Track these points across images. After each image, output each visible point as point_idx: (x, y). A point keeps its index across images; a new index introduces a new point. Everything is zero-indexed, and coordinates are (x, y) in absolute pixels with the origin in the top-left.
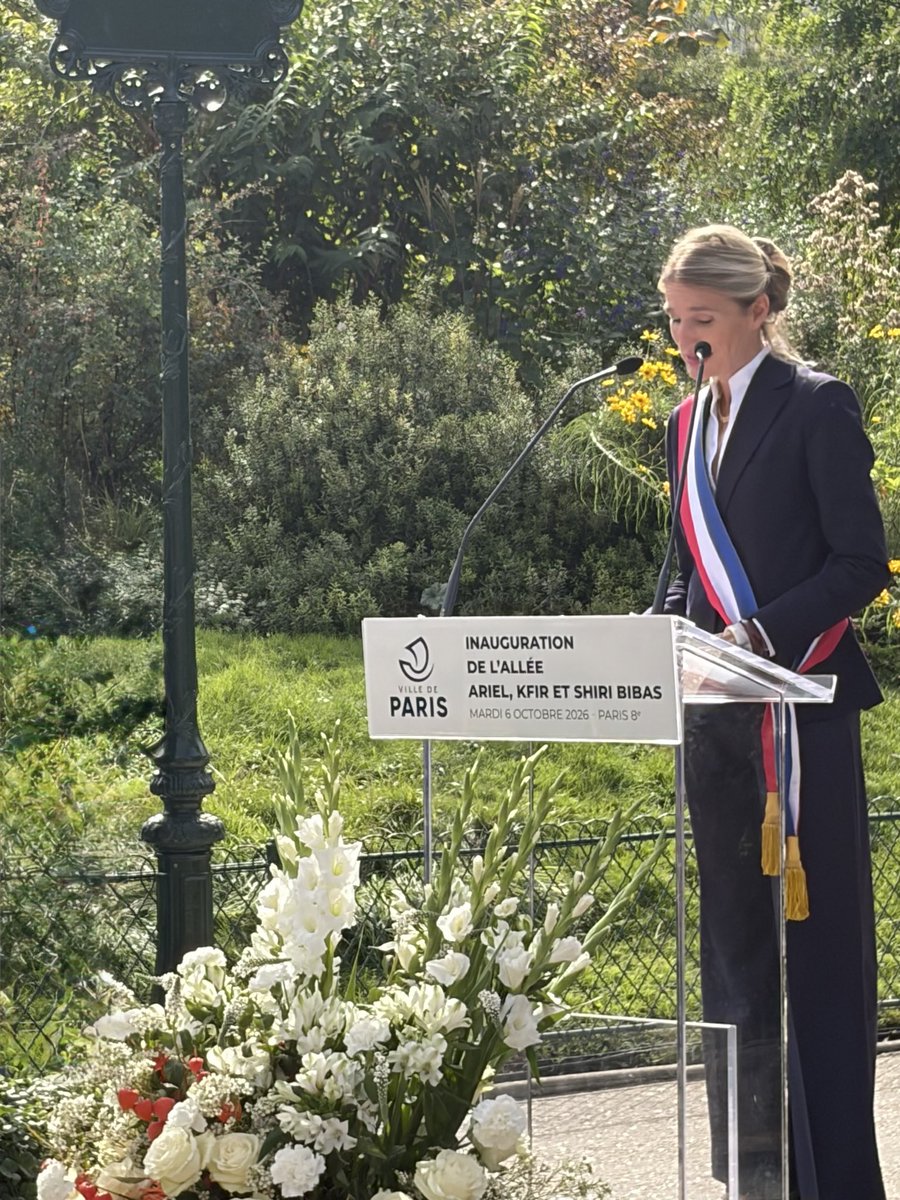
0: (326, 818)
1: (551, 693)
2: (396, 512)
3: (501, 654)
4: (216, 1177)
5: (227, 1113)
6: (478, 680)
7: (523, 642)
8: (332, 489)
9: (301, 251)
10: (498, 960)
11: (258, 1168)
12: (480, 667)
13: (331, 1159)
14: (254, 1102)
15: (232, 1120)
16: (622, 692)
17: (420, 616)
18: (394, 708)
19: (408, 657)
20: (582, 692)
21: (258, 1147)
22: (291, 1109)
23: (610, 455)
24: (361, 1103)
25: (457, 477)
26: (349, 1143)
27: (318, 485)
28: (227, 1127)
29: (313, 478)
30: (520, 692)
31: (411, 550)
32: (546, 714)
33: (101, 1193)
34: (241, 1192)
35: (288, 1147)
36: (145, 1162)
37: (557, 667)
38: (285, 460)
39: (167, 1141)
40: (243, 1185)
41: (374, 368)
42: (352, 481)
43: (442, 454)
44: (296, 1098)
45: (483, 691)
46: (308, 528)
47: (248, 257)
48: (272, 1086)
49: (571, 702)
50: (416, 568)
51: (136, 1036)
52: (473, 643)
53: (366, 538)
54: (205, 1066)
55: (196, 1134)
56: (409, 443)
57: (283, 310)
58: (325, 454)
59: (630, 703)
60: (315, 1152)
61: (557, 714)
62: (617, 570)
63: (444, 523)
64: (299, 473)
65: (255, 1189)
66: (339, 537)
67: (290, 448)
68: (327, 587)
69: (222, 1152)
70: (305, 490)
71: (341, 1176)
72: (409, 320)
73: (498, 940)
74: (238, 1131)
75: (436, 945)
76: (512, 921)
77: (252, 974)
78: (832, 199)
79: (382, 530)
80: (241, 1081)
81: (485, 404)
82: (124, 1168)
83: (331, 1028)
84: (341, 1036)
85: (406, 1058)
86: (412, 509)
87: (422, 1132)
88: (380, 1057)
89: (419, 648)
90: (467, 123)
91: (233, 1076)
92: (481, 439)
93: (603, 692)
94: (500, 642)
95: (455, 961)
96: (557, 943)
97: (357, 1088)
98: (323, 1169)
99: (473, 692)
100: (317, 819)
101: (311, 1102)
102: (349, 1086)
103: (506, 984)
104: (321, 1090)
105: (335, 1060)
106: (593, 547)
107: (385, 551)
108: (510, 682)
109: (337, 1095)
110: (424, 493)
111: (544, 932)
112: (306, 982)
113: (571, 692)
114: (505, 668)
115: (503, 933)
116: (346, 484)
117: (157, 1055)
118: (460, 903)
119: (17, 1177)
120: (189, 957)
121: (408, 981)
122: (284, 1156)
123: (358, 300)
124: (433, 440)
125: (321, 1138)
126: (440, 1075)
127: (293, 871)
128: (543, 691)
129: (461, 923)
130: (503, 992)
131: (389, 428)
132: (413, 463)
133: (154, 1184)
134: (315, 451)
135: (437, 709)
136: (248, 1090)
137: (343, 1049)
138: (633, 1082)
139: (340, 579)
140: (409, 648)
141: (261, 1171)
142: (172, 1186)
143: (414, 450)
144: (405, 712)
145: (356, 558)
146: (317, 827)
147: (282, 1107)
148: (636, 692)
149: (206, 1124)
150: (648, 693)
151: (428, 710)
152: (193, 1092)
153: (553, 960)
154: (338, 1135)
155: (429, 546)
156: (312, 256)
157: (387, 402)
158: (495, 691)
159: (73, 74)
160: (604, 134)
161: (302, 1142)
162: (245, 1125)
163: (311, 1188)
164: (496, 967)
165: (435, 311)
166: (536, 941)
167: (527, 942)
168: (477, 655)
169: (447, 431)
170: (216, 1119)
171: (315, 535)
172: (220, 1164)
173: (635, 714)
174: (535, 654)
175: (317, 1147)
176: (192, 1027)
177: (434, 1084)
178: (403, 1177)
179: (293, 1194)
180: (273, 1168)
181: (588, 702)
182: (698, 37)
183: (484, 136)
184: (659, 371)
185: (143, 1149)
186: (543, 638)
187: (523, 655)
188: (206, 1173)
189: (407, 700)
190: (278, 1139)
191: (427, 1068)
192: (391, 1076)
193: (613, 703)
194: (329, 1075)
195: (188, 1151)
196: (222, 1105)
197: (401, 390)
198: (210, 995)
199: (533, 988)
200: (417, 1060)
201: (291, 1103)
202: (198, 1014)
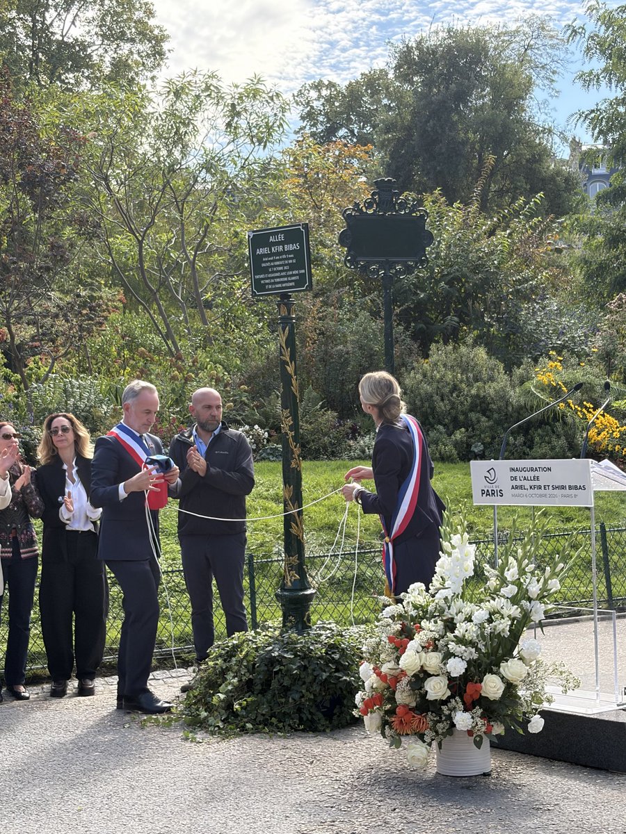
0: (462, 536)
1: (543, 488)
2: (461, 418)
3: (523, 474)
4: (426, 669)
5: (430, 645)
6: (515, 483)
7: (532, 469)
8: (438, 409)
9: (424, 326)
10: (528, 588)
11: (442, 665)
12: (515, 478)
13: (469, 662)
14: (439, 641)
15: (431, 647)
16: (570, 487)
17: (492, 460)
18: (483, 494)
19: (488, 475)
20: (554, 488)
21: (441, 658)
22: (453, 643)
23: (539, 395)
24: (479, 641)
25: (483, 405)
26: (475, 656)
27: (433, 409)
28: (430, 650)
29: (432, 406)
30: (531, 488)
31: (467, 431)
32: (541, 496)
33: (383, 673)
34: (436, 674)
35: (452, 658)
36: (400, 662)
37: (545, 478)
38: (421, 400)
39: (408, 655)
40: (436, 672)
41: (452, 367)
42: (445, 407)
43: (478, 396)
44: (455, 639)
45: (517, 487)
46: (430, 424)
47: (407, 329)
48: (446, 635)
49: (550, 491)
50: (469, 437)
51: (393, 616)
52: (512, 470)
53: (451, 427)
54: (421, 628)
55: (418, 652)
56: (465, 393)
57: (418, 347)
58: (436, 398)
59: (573, 492)
60: (463, 660)
61: (545, 495)
62: (542, 437)
63: (479, 421)
64: (427, 404)
65: (441, 673)
66: (441, 427)
67: (423, 395)
68: (437, 445)
69: (428, 659)
70: (429, 410)
71: (472, 669)
72: (464, 350)
73: (528, 581)
74: (434, 651)
75: (504, 582)
76: (532, 573)
77: (436, 593)
78: (614, 303)
79: (456, 424)
80: (434, 633)
81: (492, 379)
82: (391, 665)
83: (466, 613)
84: (470, 617)
85: (496, 626)
86: (467, 416)
87: (500, 651)
88: (486, 625)
89: (492, 471)
90: (482, 280)
91: (431, 631)
92: (492, 391)
93: (563, 487)
94: (523, 469)
95: (511, 589)
96: (550, 581)
97: (477, 636)
98: (466, 666)
99: (513, 488)
100: (459, 536)
101: (460, 641)
102: (475, 635)
103: (531, 597)
104: (464, 636)
105: (470, 626)
106: (533, 429)
107: (458, 431)
108: (527, 484)
109: (470, 638)
110: (471, 410)
111: (544, 577)
112: (455, 596)
113: (551, 487)
114: (525, 479)
115: (529, 578)
116: (443, 408)
117: (401, 623)
118: (513, 567)
119: (347, 664)
120: (412, 586)
121: (494, 596)
122: (451, 661)
123: (446, 343)
124: (473, 392)
125: (465, 654)
126: (509, 633)
127: (450, 555)
128: (540, 487)
129: (514, 574)
130: (530, 600)
131: (458, 388)
132: (466, 400)
133: (402, 671)
134: (432, 397)
135: (499, 494)
136: (437, 636)
137: (471, 621)
138: (558, 624)
139: (442, 442)
140: (488, 471)
141: (443, 667)
142: (410, 672)
143: (467, 395)
144: (487, 495)
145: (448, 434)
146: (459, 539)
147: (450, 642)
148: (576, 488)
149: (421, 649)
150: (580, 488)
151: (496, 494)
152: (417, 637)
153: (548, 588)
154: (471, 653)
155: (473, 429)
156: (427, 328)
157: (457, 378)
158: (521, 487)
159: (352, 267)
160: (531, 282)
161: (458, 656)
162: (436, 649)
163: (462, 673)
164: (527, 590)
165: (473, 346)
166: (542, 580)
167: (538, 581)
168: (514, 474)
169: (479, 388)
170: (425, 647)
171: (433, 427)
172: (427, 663)
173: (576, 496)
174: (537, 474)
175: (463, 658)
176: (414, 613)
177: (506, 636)
178: (494, 669)
179: (455, 676)
180: (448, 666)
181: (556, 491)
182: (563, 248)
183: (488, 284)
184: (556, 366)
185: (398, 658)
186: (539, 468)
187: (531, 474)
188: (422, 666)
189: (488, 491)
190: (448, 655)
191: (503, 630)
192: (491, 633)
193: (567, 491)
194: (466, 631)
195: (416, 659)
196: (427, 642)
197: (462, 374)
198: (421, 600)
199: (541, 598)
200: (500, 627)
201: (453, 641)
202: (416, 607)
